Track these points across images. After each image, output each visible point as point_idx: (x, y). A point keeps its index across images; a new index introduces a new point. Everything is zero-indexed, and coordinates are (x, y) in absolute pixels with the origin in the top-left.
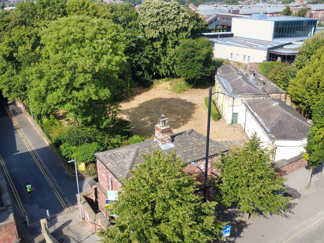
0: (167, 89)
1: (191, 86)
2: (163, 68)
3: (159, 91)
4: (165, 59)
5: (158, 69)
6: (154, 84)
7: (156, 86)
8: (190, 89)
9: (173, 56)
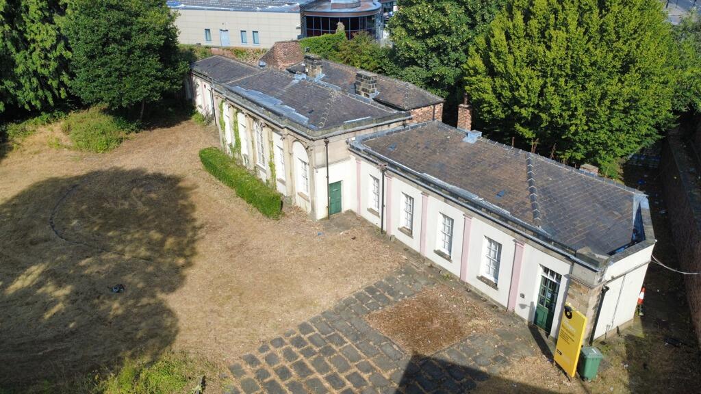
0: (60, 146)
1: (133, 126)
2: (27, 85)
3: (36, 156)
4: (25, 57)
5: (11, 91)
6: (10, 138)
7: (20, 142)
8: (133, 134)
9: (54, 47)
